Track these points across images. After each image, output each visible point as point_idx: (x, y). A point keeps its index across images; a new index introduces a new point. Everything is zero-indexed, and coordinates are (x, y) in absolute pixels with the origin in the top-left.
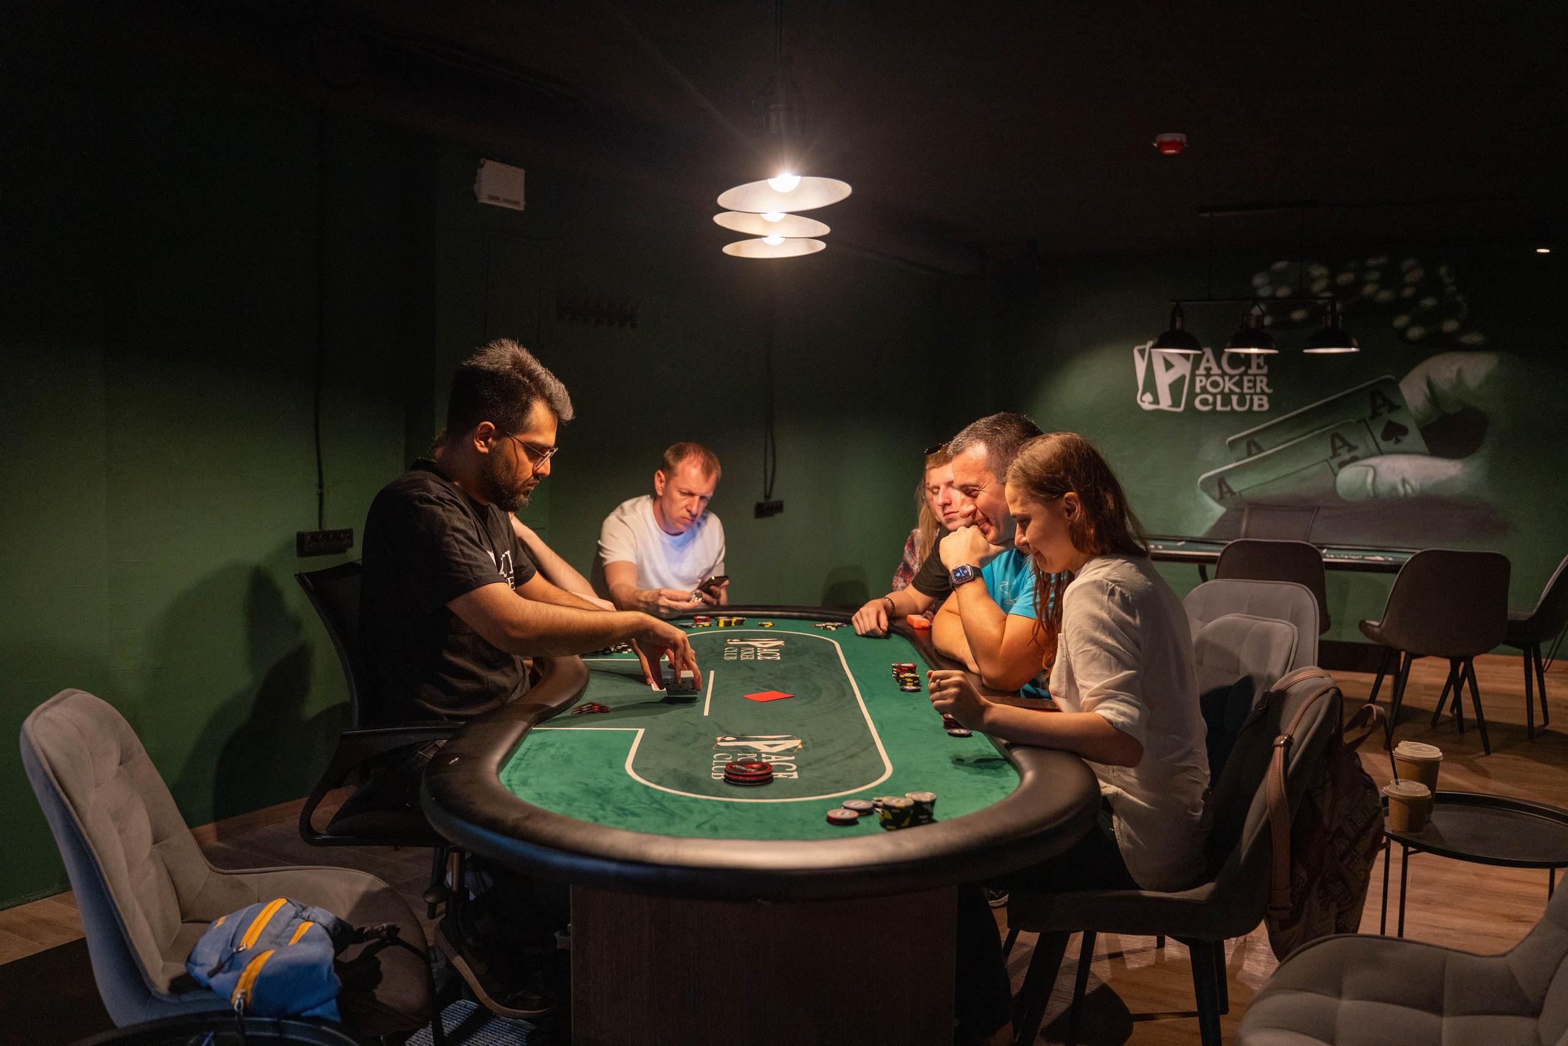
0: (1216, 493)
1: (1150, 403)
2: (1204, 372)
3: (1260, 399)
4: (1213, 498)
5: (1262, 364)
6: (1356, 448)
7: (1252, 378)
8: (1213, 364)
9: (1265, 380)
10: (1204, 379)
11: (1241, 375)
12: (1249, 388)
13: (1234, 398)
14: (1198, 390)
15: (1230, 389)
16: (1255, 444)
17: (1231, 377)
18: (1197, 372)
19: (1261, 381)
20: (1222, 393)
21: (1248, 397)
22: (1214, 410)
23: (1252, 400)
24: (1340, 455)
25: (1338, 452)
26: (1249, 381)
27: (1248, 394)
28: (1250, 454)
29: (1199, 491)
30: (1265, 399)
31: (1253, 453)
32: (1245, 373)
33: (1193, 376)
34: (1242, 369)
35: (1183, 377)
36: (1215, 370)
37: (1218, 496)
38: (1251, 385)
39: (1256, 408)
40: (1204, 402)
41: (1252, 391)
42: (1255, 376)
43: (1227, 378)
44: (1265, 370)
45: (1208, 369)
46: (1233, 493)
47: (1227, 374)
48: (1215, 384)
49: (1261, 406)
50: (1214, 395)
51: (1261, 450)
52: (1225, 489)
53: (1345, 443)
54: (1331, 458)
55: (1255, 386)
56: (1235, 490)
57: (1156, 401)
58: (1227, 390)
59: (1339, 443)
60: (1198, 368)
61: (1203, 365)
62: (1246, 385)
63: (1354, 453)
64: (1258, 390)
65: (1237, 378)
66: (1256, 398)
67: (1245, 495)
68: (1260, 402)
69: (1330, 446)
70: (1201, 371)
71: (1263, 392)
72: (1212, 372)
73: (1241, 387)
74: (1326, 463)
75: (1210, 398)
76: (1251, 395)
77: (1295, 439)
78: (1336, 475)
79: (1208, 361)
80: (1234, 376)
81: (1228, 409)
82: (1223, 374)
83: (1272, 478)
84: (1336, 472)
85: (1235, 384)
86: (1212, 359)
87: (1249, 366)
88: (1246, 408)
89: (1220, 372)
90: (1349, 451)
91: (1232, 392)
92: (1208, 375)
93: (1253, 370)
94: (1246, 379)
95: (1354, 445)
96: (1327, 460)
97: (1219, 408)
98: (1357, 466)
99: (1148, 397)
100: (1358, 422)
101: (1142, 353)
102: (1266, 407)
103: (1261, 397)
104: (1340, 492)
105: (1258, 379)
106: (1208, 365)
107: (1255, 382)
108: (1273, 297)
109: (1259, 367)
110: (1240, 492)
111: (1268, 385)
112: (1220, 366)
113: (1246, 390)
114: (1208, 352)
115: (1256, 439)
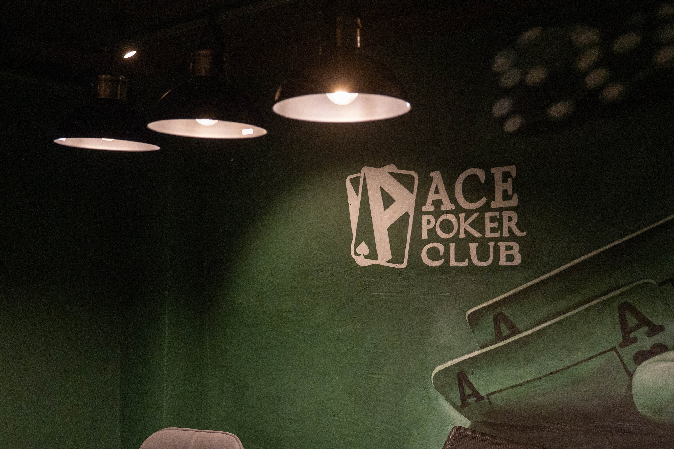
0: (456, 395)
1: (366, 257)
2: (432, 208)
3: (509, 248)
4: (453, 404)
5: (510, 193)
6: (661, 329)
7: (497, 214)
8: (443, 196)
9: (515, 216)
10: (432, 218)
11: (482, 210)
12: (493, 230)
13: (473, 246)
14: (425, 236)
15: (466, 232)
16: (506, 320)
17: (469, 213)
18: (424, 209)
19: (510, 219)
20: (455, 239)
21: (492, 244)
22: (446, 267)
23: (497, 249)
24: (635, 340)
25: (632, 335)
26: (493, 219)
27: (491, 239)
28: (499, 337)
29: (432, 391)
30: (516, 246)
31: (504, 334)
32: (486, 208)
33: (418, 213)
34: (483, 200)
35: (406, 215)
36: (447, 205)
37: (459, 403)
38: (495, 225)
39: (503, 262)
40: (433, 254)
41: (497, 235)
42: (501, 210)
43: (462, 216)
44: (514, 202)
45: (438, 203)
46: (479, 398)
47: (464, 210)
48: (447, 226)
49: (510, 258)
50: (446, 242)
51: (514, 331)
52: (468, 391)
53: (644, 321)
54: (622, 345)
55: (500, 228)
56: (482, 394)
57: (373, 254)
58: (462, 235)
59: (632, 321)
60: (424, 205)
61: (431, 197)
62: (488, 225)
63: (659, 338)
64: (506, 234)
65: (476, 214)
66: (502, 245)
67: (497, 400)
68: (509, 252)
69: (618, 327)
70: (429, 207)
71: (513, 237)
72: (443, 208)
73: (482, 231)
74: (613, 353)
75: (441, 248)
76: (496, 240)
77: (563, 313)
78: (631, 375)
79: (437, 191)
80: (473, 212)
81: (465, 263)
82: (458, 210)
83: (534, 376)
84: (631, 370)
85: (470, 225)
86: (442, 188)
87: (492, 198)
88: (490, 262)
89: (452, 207)
90: (650, 334)
91: (470, 238)
92: (437, 213)
93: (498, 202)
94: (488, 215)
95: (657, 323)
96: (614, 349)
97: (453, 263)
98: (666, 361)
99: (363, 248)
100: (660, 284)
101: (355, 183)
102: (518, 261)
103: (510, 244)
104: (638, 403)
105: (506, 214)
106: (437, 197)
107: (500, 221)
108: (521, 84)
109: (506, 197)
110: (488, 395)
111: (517, 225)
112: (453, 200)
113: (488, 234)
114: (437, 177)
115: (507, 313)
